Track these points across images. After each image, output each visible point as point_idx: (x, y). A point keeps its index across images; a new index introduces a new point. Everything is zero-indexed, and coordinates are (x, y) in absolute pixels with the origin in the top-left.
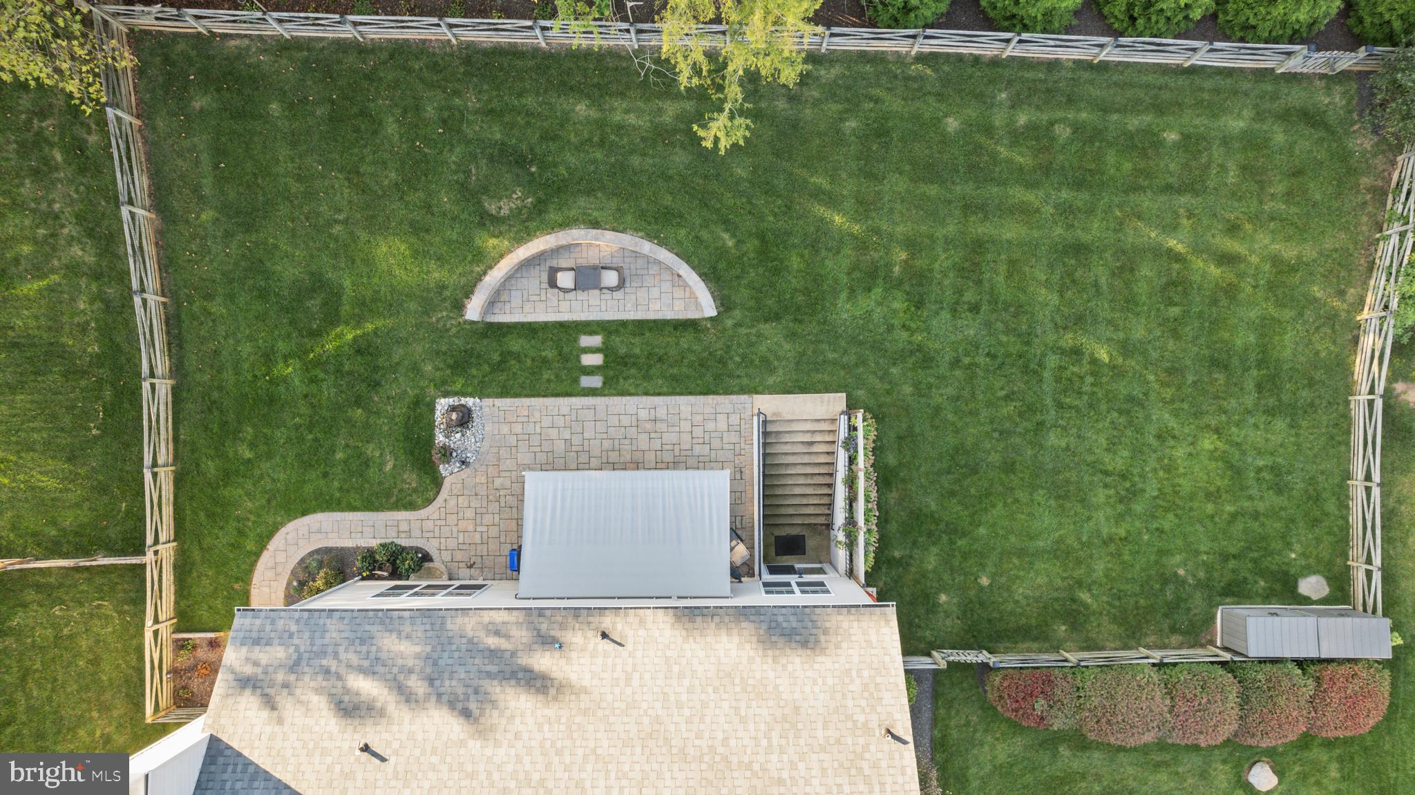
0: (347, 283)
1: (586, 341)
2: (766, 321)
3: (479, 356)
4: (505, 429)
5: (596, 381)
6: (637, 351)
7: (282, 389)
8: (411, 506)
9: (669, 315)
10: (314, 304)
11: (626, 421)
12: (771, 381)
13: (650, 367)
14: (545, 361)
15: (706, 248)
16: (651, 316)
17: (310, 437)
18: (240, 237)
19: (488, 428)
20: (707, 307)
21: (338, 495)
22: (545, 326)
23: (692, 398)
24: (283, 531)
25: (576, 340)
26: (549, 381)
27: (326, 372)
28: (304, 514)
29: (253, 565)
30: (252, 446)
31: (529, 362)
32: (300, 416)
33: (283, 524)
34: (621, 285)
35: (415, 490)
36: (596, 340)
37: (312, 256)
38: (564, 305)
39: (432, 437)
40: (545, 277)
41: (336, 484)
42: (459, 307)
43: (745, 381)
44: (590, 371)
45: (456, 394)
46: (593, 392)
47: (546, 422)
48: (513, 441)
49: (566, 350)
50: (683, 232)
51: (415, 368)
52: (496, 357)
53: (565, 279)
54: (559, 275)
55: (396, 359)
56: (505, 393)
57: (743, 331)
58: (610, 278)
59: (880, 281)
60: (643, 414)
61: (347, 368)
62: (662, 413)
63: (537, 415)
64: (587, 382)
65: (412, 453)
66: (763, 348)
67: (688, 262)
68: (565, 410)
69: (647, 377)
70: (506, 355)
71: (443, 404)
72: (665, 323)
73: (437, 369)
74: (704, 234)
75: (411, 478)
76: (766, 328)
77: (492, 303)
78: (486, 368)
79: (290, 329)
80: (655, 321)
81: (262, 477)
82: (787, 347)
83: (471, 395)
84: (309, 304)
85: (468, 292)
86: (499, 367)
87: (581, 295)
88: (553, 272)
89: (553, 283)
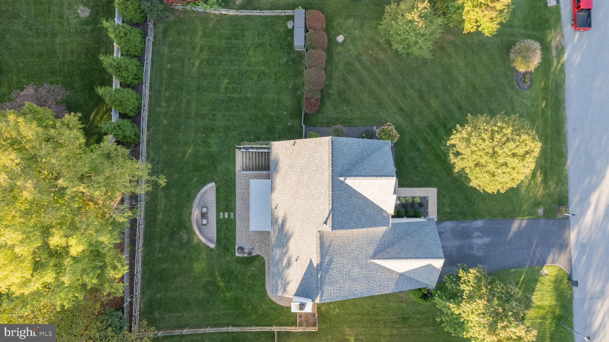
0: (205, 279)
1: (221, 217)
2: (217, 170)
3: (225, 245)
4: (244, 238)
5: (232, 214)
6: (224, 203)
7: (233, 297)
8: (264, 263)
9: (215, 195)
10: (210, 288)
11: (242, 206)
12: (232, 168)
13: (228, 200)
14: (226, 227)
15: (197, 185)
16: (215, 199)
17: (246, 290)
18: (192, 307)
19: (244, 242)
20: (213, 184)
21: (261, 283)
22: (217, 227)
23: (236, 189)
24: (270, 297)
25: (221, 219)
26: (231, 227)
27: (229, 285)
28: (266, 292)
29: (279, 305)
30: (248, 305)
31: (226, 232)
32: (240, 292)
33: (269, 297)
34: (207, 207)
35: (260, 262)
36: (221, 214)
37: (198, 288)
38: (212, 222)
39: (246, 257)
40: (204, 227)
41: (258, 283)
42: (212, 250)
43: (232, 175)
44: (229, 216)
45: (235, 251)
46: (235, 215)
47: (242, 227)
48: (247, 236)
49: (224, 222)
50: (193, 191)
51: (228, 262)
52: (226, 240)
53: (205, 222)
54: (204, 223)
55: (225, 267)
56: (235, 238)
57: (219, 175)
58: (204, 210)
59: (207, 140)
60: (240, 202)
61: (228, 280)
62: (240, 197)
63: (240, 230)
64: (232, 217)
65: (250, 263)
66: (224, 170)
67: (200, 190)
68: (239, 222)
69: (231, 201)
70: (225, 237)
71: (237, 254)
72: (217, 196)
73: (228, 256)
74: (193, 185)
75: (256, 263)
76: (219, 169)
77: (211, 241)
78: (228, 243)
79: (217, 295)
80: (216, 199)
81: (256, 303)
82: (224, 164)
83: (235, 247)
84: (210, 289)
85: (208, 247)
86: (228, 239)
87: (209, 218)
88: (202, 225)
89: (205, 225)
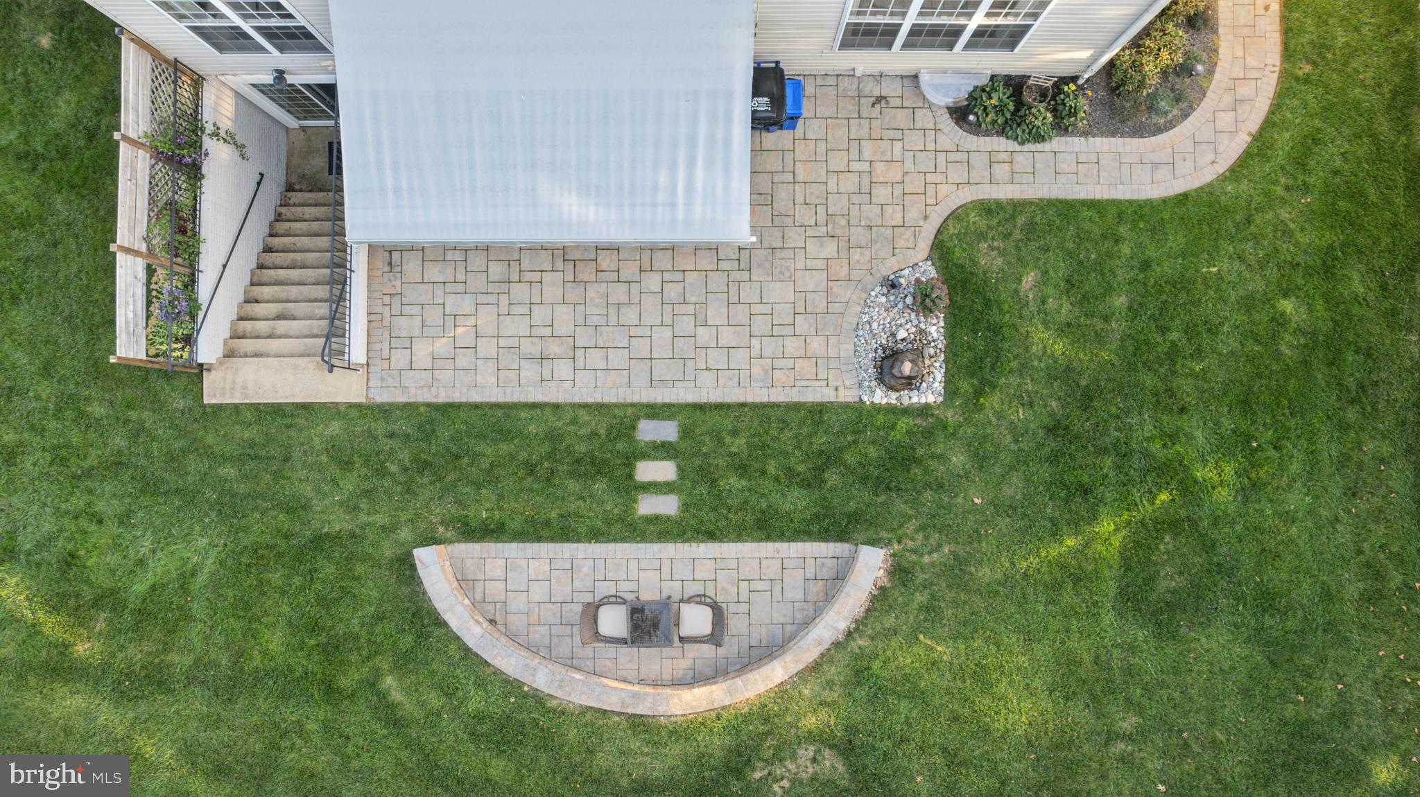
0: (1108, 618)
1: (668, 506)
2: (338, 536)
3: (864, 479)
4: (816, 345)
5: (650, 431)
6: (573, 485)
7: (1227, 424)
8: (988, 208)
9: (513, 549)
10: (1169, 581)
11: (596, 359)
12: (335, 427)
13: (550, 456)
14: (742, 470)
15: (432, 673)
16: (545, 549)
17: (1174, 336)
19: (847, 348)
20: (429, 560)
21: (1123, 230)
22: (739, 534)
23: (475, 398)
24: (1222, 167)
25: (685, 507)
26: (735, 433)
27: (1146, 454)
28: (1183, 198)
29: (1275, 108)
30: (1280, 321)
31: (772, 468)
32: (1192, 374)
33: (1222, 178)
34: (591, 612)
35: (981, 236)
36: (648, 506)
37: (1176, 671)
38: (705, 571)
39: (951, 332)
40: (736, 624)
41: (1126, 250)
42: (900, 572)
43: (381, 428)
44: (662, 450)
45: (906, 411)
46: (655, 411)
47: (740, 359)
48: (802, 325)
49: (703, 490)
50: (475, 703)
51: (981, 459)
52: (832, 477)
53: (696, 620)
54: (707, 629)
55: (1016, 479)
56: (817, 412)
57: (380, 519)
58: (613, 621)
59: (133, 603)
60: (563, 370)
61: (1108, 462)
62: (530, 372)
63: (757, 371)
64: (667, 431)
65: (988, 303)
66: (349, 484)
67: (468, 650)
68: (706, 379)
69: (554, 437)
70: (812, 482)
71: (930, 393)
72: (521, 536)
73: (941, 458)
74: (435, 700)
75: (988, 260)
76: (339, 523)
77: (840, 577)
78: (850, 458)
79: (1214, 534)
80: (539, 539)
81: (1263, 264)
82: (308, 490)
83: (878, 408)
84: (1178, 582)
85: (880, 598)
86: (828, 459)
87: (673, 590)
88: (715, 638)
89: (718, 614)
